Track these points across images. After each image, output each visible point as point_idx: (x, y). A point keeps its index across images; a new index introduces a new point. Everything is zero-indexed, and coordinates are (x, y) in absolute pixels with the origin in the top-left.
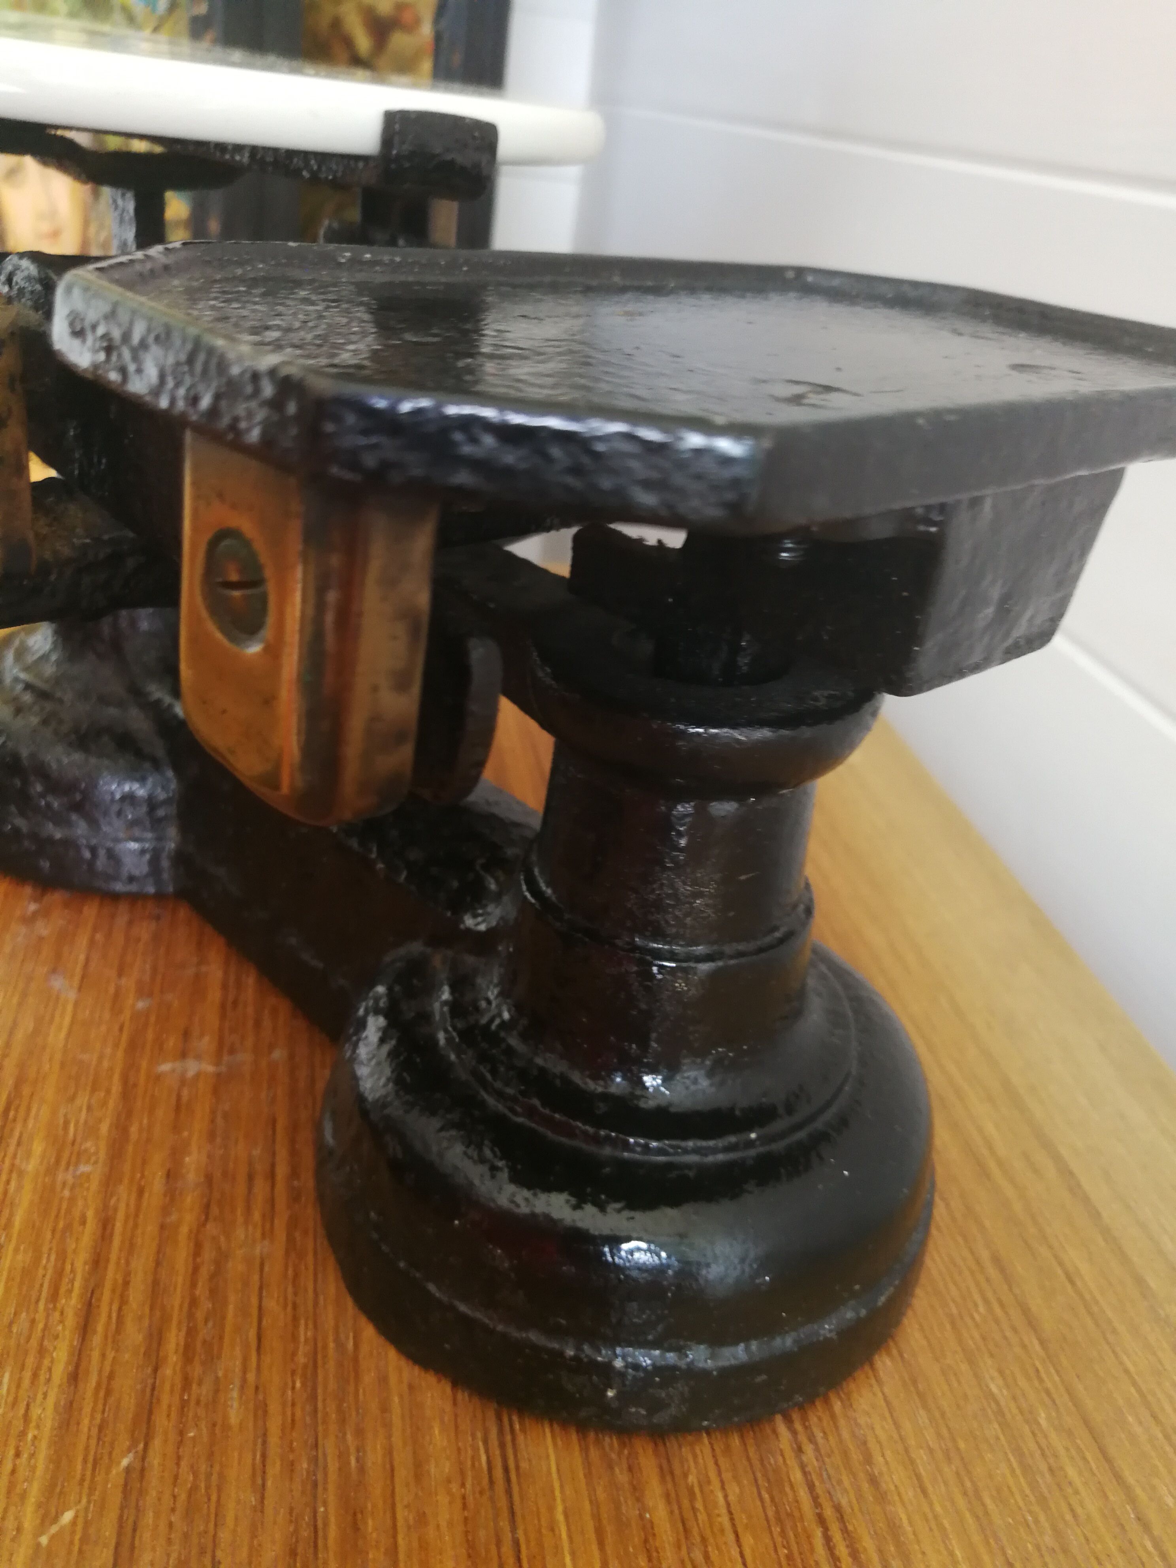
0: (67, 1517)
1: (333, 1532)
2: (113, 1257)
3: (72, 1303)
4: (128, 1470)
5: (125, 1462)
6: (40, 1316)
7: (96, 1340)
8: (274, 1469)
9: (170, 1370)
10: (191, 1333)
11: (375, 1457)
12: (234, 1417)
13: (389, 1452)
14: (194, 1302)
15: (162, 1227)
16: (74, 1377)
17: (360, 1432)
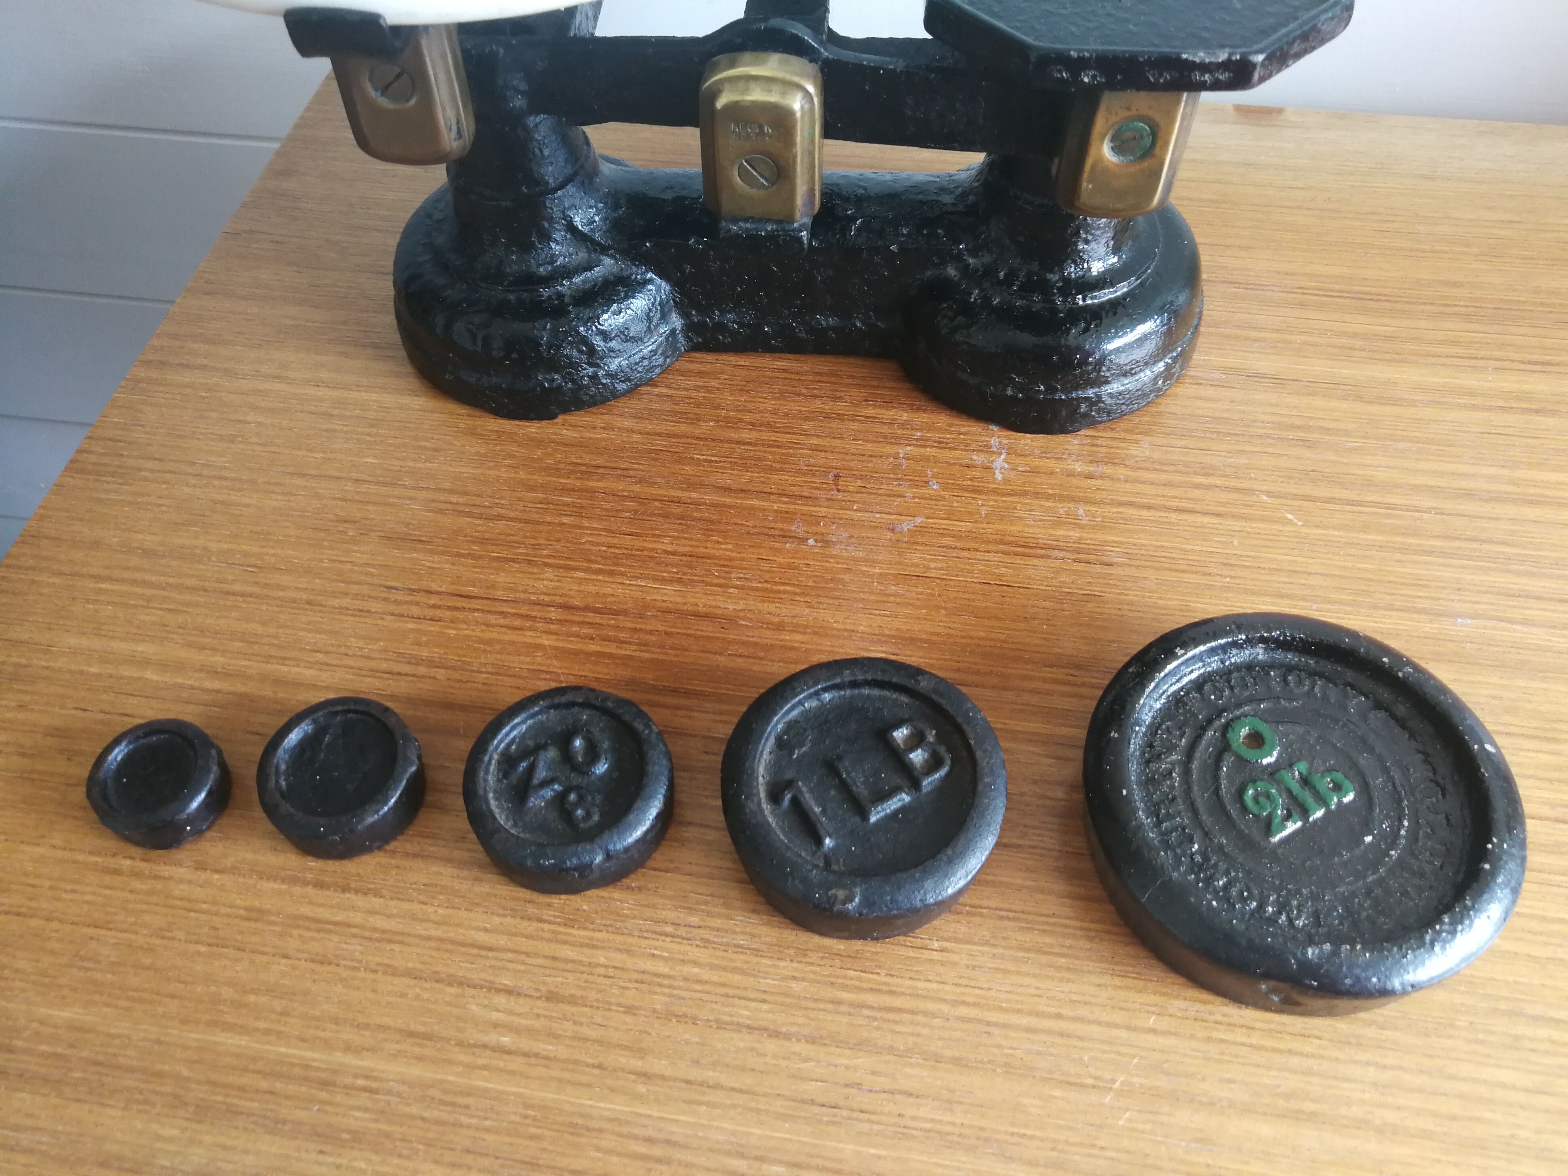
0: (1289, 516)
1: (1302, 434)
2: (1145, 501)
3: (1174, 517)
4: (1269, 496)
5: (1265, 498)
6: (1182, 528)
7: (1198, 507)
8: (1271, 450)
9: (1218, 482)
10: (1196, 474)
11: (1266, 418)
12: (1246, 461)
13: (1264, 413)
14: (1179, 472)
15: (1126, 481)
16: (1219, 515)
17: (1255, 421)
